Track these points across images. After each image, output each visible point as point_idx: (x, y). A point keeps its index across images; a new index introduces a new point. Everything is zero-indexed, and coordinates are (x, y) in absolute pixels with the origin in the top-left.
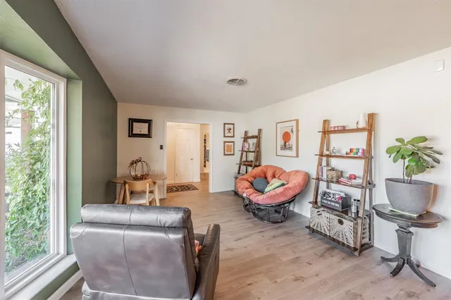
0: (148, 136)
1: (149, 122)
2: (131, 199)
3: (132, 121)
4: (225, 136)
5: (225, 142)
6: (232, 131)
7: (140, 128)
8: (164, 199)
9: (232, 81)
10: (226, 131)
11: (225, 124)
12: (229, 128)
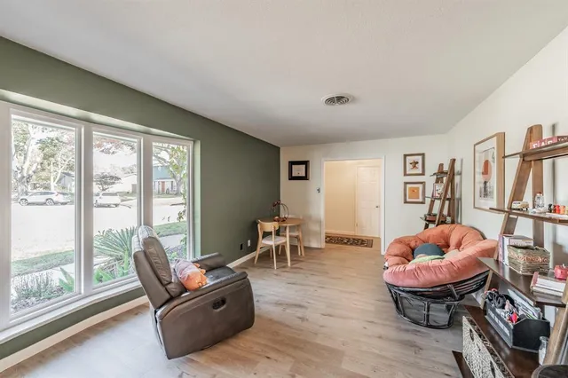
0: (305, 178)
1: (306, 163)
2: (263, 237)
3: (292, 163)
4: (405, 174)
5: (406, 183)
6: (420, 165)
7: (299, 170)
8: (320, 249)
9: (331, 101)
10: (409, 167)
11: (405, 156)
12: (413, 162)
